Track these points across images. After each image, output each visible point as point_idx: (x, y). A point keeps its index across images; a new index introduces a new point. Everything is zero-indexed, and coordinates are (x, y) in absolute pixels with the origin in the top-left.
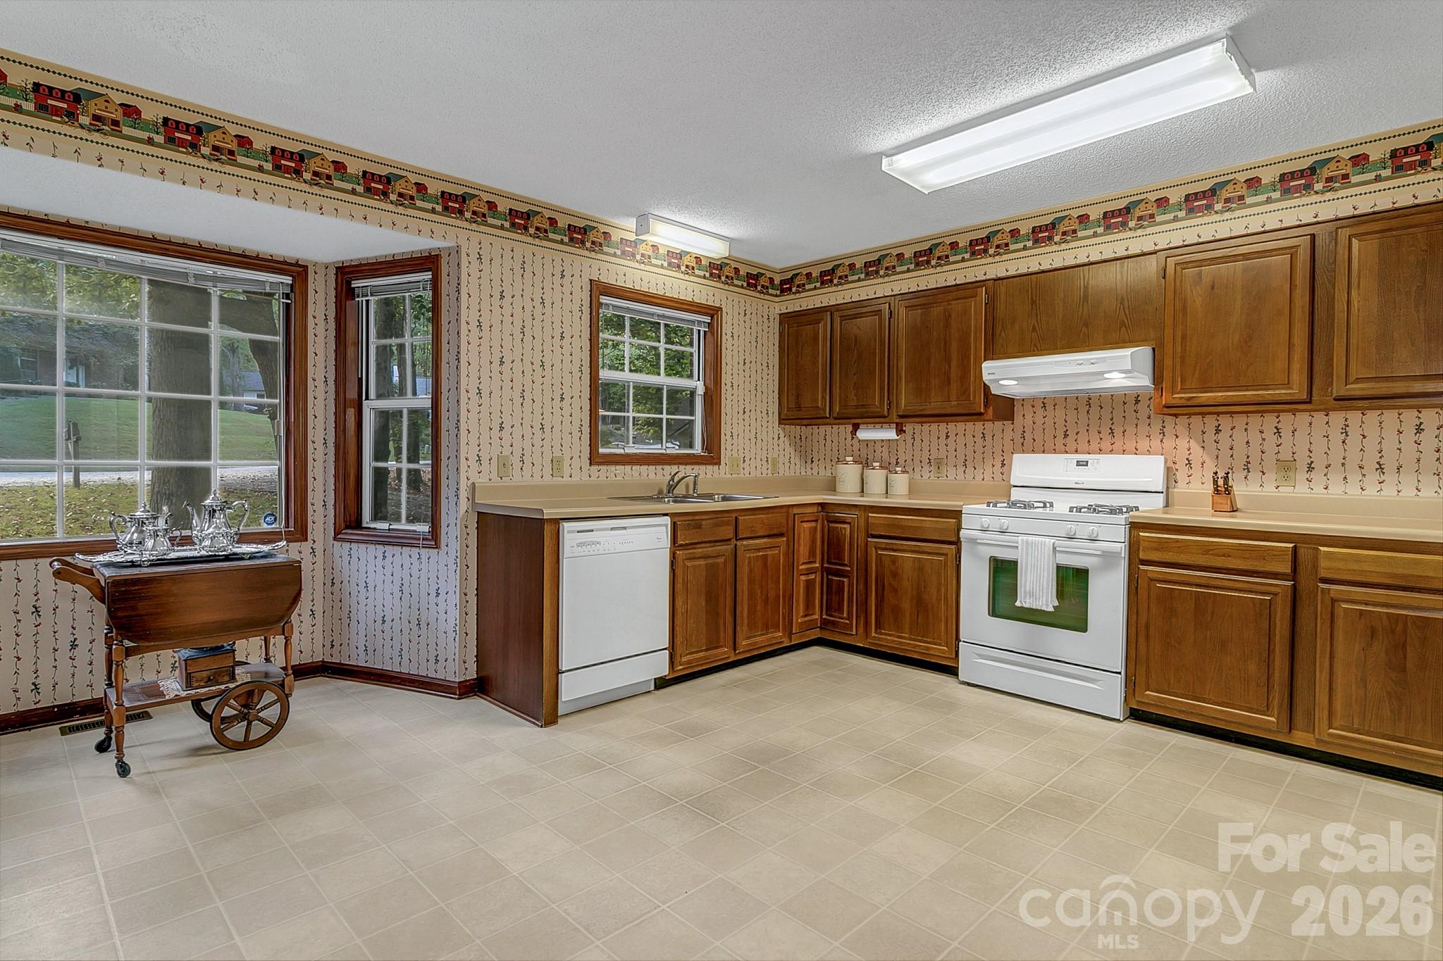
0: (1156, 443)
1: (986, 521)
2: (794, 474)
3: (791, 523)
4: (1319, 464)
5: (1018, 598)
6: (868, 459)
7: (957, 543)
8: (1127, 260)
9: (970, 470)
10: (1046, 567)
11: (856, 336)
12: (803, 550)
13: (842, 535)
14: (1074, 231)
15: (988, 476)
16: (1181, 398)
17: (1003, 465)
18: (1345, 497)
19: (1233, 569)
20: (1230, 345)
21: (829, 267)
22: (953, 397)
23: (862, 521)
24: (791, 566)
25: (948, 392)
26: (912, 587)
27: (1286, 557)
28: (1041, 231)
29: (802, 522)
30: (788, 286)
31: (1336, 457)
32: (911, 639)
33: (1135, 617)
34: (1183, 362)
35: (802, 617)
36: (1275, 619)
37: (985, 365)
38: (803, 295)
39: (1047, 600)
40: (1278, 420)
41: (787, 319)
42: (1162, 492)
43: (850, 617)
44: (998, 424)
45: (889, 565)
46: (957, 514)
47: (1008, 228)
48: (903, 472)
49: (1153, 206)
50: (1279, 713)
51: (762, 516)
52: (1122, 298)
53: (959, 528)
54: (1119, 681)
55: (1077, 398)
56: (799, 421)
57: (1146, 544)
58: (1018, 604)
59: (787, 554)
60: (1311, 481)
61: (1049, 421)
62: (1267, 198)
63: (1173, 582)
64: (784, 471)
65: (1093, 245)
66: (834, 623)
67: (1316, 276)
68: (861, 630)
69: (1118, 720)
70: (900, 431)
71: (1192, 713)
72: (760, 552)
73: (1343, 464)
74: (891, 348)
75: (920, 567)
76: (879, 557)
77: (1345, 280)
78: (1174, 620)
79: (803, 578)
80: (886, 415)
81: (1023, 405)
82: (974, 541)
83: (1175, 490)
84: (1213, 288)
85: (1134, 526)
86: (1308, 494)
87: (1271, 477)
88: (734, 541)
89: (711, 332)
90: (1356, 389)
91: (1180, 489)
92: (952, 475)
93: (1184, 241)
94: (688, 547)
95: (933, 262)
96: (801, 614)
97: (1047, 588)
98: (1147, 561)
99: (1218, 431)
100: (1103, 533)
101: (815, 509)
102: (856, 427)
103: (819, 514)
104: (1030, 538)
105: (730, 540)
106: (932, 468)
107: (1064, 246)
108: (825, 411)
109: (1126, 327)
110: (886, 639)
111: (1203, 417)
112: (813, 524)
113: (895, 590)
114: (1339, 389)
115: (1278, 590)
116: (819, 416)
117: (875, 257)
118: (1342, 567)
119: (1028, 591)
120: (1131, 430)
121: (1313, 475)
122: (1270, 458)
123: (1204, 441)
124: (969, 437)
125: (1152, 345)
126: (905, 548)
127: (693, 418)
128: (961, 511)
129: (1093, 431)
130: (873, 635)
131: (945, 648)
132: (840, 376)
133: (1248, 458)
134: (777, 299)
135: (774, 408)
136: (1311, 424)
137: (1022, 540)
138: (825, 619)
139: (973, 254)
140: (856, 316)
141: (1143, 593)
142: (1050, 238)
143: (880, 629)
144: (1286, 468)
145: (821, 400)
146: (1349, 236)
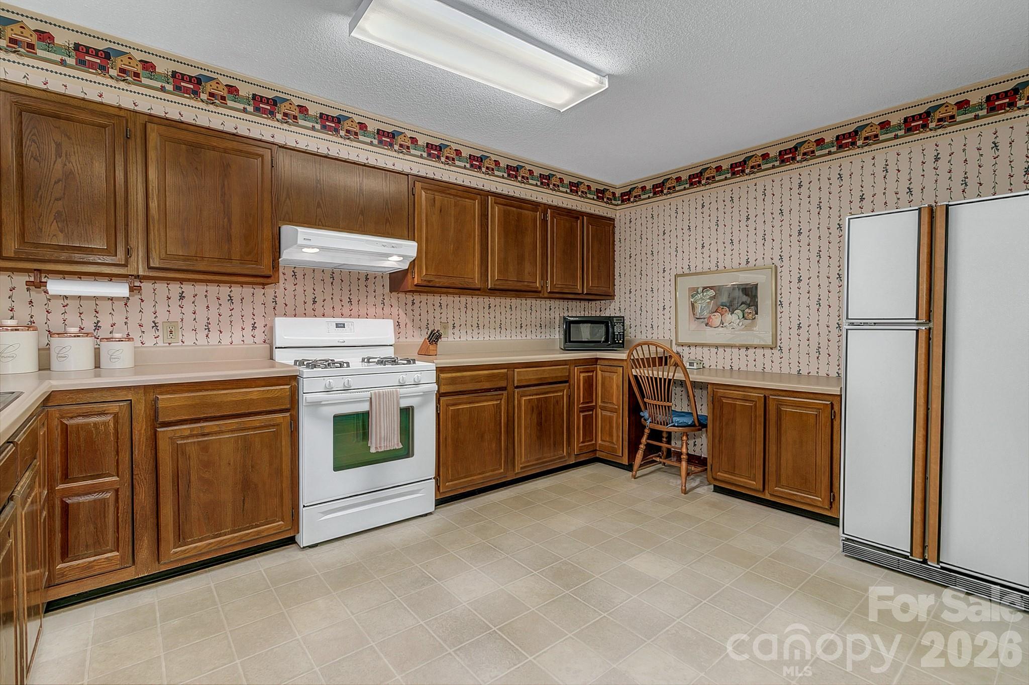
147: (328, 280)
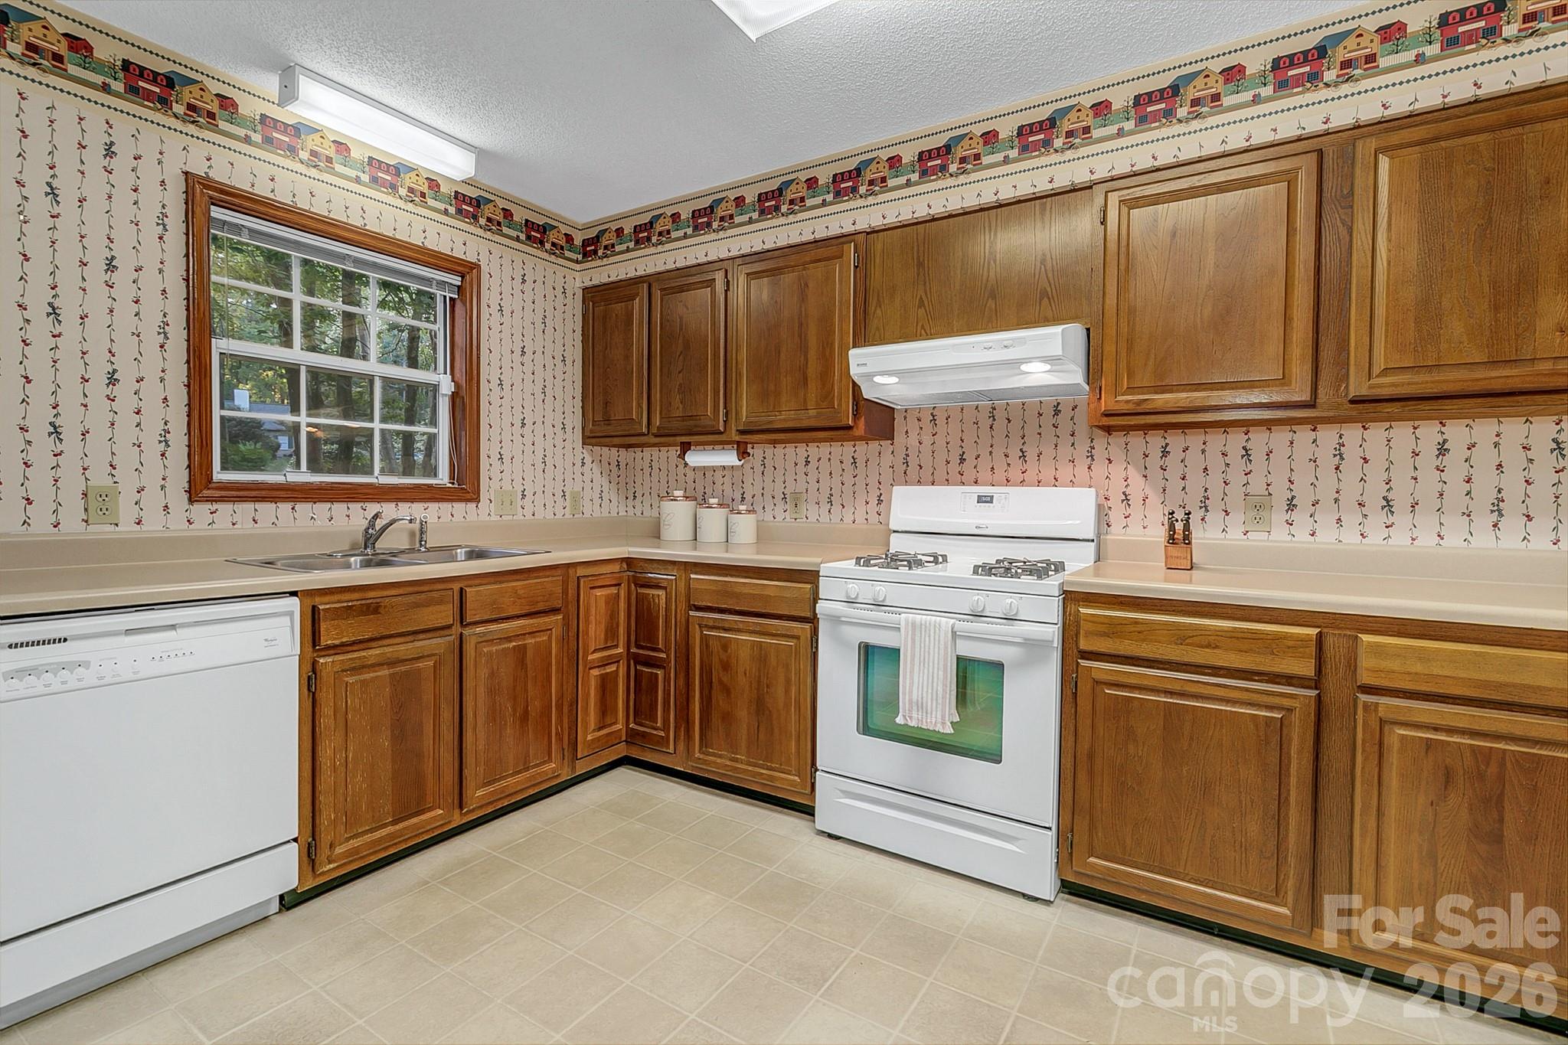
0: (1081, 469)
1: (853, 588)
2: (608, 515)
3: (572, 592)
4: (1303, 500)
5: (901, 710)
6: (705, 493)
7: (813, 620)
8: (1049, 199)
9: (836, 508)
10: (942, 663)
11: (681, 318)
12: (594, 631)
13: (655, 604)
14: (977, 157)
15: (860, 517)
16: (1128, 402)
17: (880, 501)
18: (1340, 546)
19: (1221, 668)
20: (1199, 321)
21: (645, 219)
22: (811, 404)
23: (682, 585)
24: (574, 657)
25: (805, 395)
26: (751, 687)
27: (1307, 650)
28: (930, 158)
29: (592, 588)
30: (593, 248)
31: (1326, 492)
32: (749, 764)
33: (1071, 739)
34: (1130, 349)
35: (594, 731)
36: (1289, 749)
37: (852, 352)
38: (612, 259)
39: (943, 717)
40: (1247, 437)
41: (593, 295)
42: (1093, 541)
43: (666, 729)
44: (874, 445)
45: (718, 652)
46: (811, 577)
47: (884, 155)
48: (749, 512)
49: (1087, 116)
50: (1296, 901)
51: (514, 584)
52: (1043, 254)
53: (816, 599)
54: (1047, 841)
55: (977, 407)
56: (607, 440)
57: (1089, 626)
58: (899, 720)
59: (564, 640)
60: (1292, 525)
61: (940, 440)
62: (1253, 96)
63: (1130, 687)
64: (591, 510)
65: (1003, 176)
66: (644, 735)
67: (1323, 215)
68: (681, 746)
69: (1048, 903)
70: (743, 454)
71: (1159, 894)
72: (511, 641)
73: (1336, 500)
74: (728, 337)
75: (761, 655)
76: (705, 639)
77: (1369, 217)
78: (1131, 748)
79: (595, 672)
80: (722, 429)
81: (905, 418)
82: (836, 620)
83: (1108, 537)
84: (1174, 235)
85: (1071, 598)
86: (1288, 542)
87: (1237, 517)
88: (457, 629)
89: (461, 300)
90: (1386, 385)
91: (1114, 535)
92: (814, 514)
93: (1132, 166)
94: (350, 648)
95: (784, 208)
96: (592, 726)
97: (944, 697)
98: (1091, 653)
99: (1165, 453)
100: (1025, 608)
101: (616, 568)
102: (685, 448)
103: (625, 574)
104: (919, 618)
105: (449, 627)
106: (787, 507)
107: (962, 179)
108: (640, 423)
109: (1049, 298)
110: (715, 762)
111: (1145, 434)
112: (614, 590)
113: (727, 690)
114: (1358, 386)
115: (1295, 704)
116: (632, 432)
117: (706, 203)
118: (1396, 668)
119: (915, 700)
120: (1048, 451)
121: (1295, 516)
122: (1236, 490)
123: (1146, 468)
124: (835, 462)
125: (1086, 323)
126: (741, 626)
127: (436, 431)
128: (819, 571)
129: (998, 452)
130: (697, 755)
131: (796, 778)
132: (661, 376)
133: (1206, 491)
134: (578, 267)
135: (575, 420)
136: (1292, 443)
137: (907, 621)
138: (632, 729)
139: (837, 194)
140: (682, 289)
141: (1084, 703)
142: (943, 168)
143: (706, 747)
144: (1258, 507)
145: (638, 411)
146: (1376, 152)
147: (985, 423)
